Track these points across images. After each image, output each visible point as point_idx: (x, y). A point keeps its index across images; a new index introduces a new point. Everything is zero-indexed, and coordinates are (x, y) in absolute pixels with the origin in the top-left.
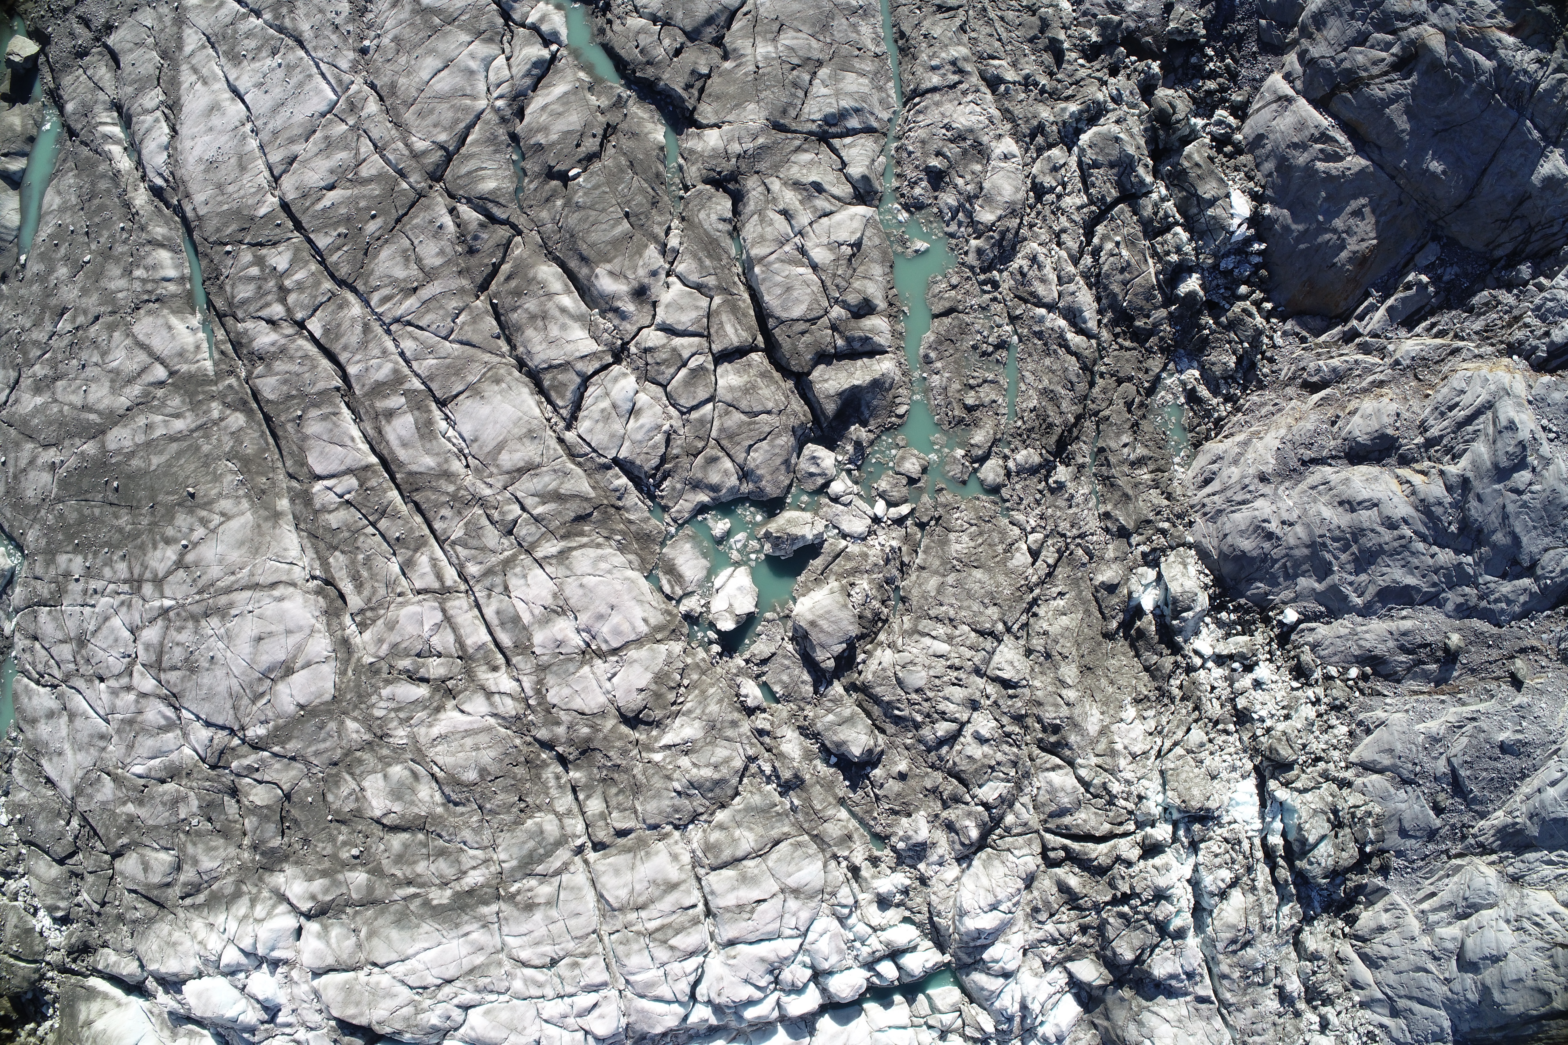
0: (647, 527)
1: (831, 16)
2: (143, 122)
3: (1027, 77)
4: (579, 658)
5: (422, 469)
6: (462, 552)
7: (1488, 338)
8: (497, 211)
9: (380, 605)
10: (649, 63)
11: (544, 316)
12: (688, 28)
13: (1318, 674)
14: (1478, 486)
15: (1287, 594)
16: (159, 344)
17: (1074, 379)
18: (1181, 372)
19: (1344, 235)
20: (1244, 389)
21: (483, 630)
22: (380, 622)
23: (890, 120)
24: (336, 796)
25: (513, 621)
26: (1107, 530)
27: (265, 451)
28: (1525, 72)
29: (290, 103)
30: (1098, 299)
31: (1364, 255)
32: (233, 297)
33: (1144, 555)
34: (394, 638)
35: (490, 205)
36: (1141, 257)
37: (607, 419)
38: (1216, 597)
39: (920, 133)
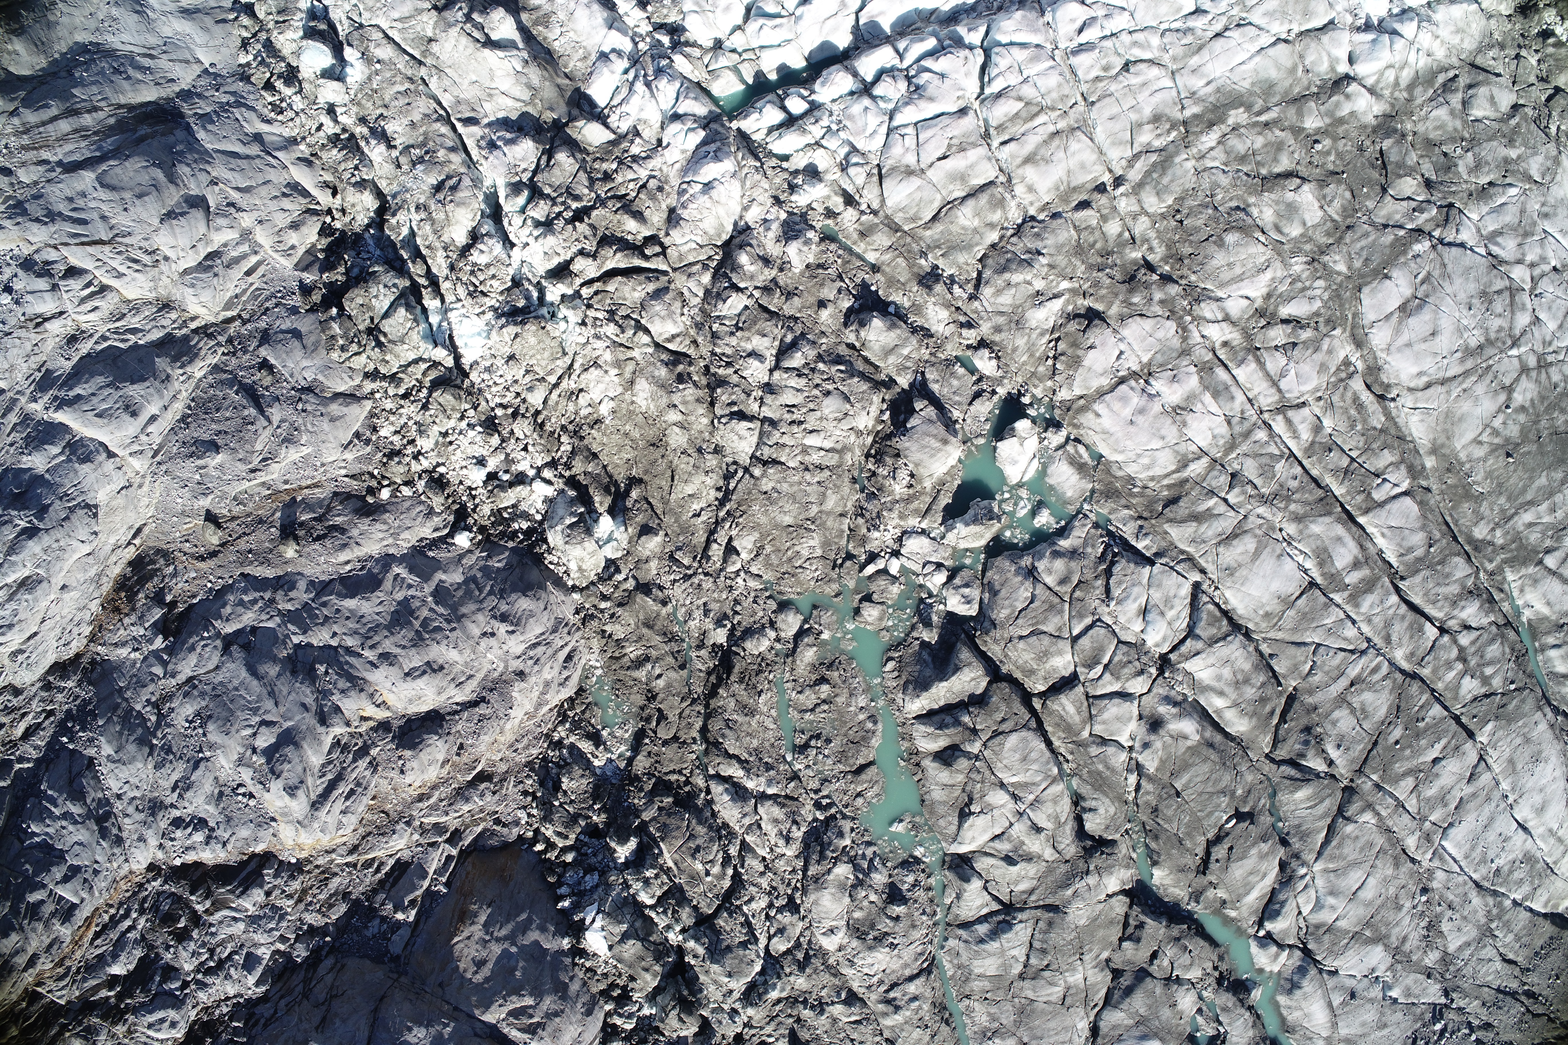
0: (1110, 505)
1: (1018, 1024)
3: (822, 1012)
4: (1154, 369)
5: (1321, 519)
6: (1272, 450)
8: (1292, 772)
9: (1335, 386)
10: (1178, 939)
11: (1237, 684)
12: (1148, 979)
13: (421, 485)
15: (468, 561)
16: (1556, 588)
17: (727, 732)
18: (612, 761)
19: (487, 938)
20: (544, 759)
21: (1241, 379)
22: (1333, 369)
23: (946, 939)
24: (1343, 197)
26: (661, 588)
27: (1453, 508)
29: (1479, 830)
30: (714, 815)
31: (462, 923)
32: (1502, 644)
33: (618, 570)
34: (1319, 357)
35: (1298, 775)
36: (682, 866)
37: (1167, 601)
38: (537, 542)
39: (918, 934)
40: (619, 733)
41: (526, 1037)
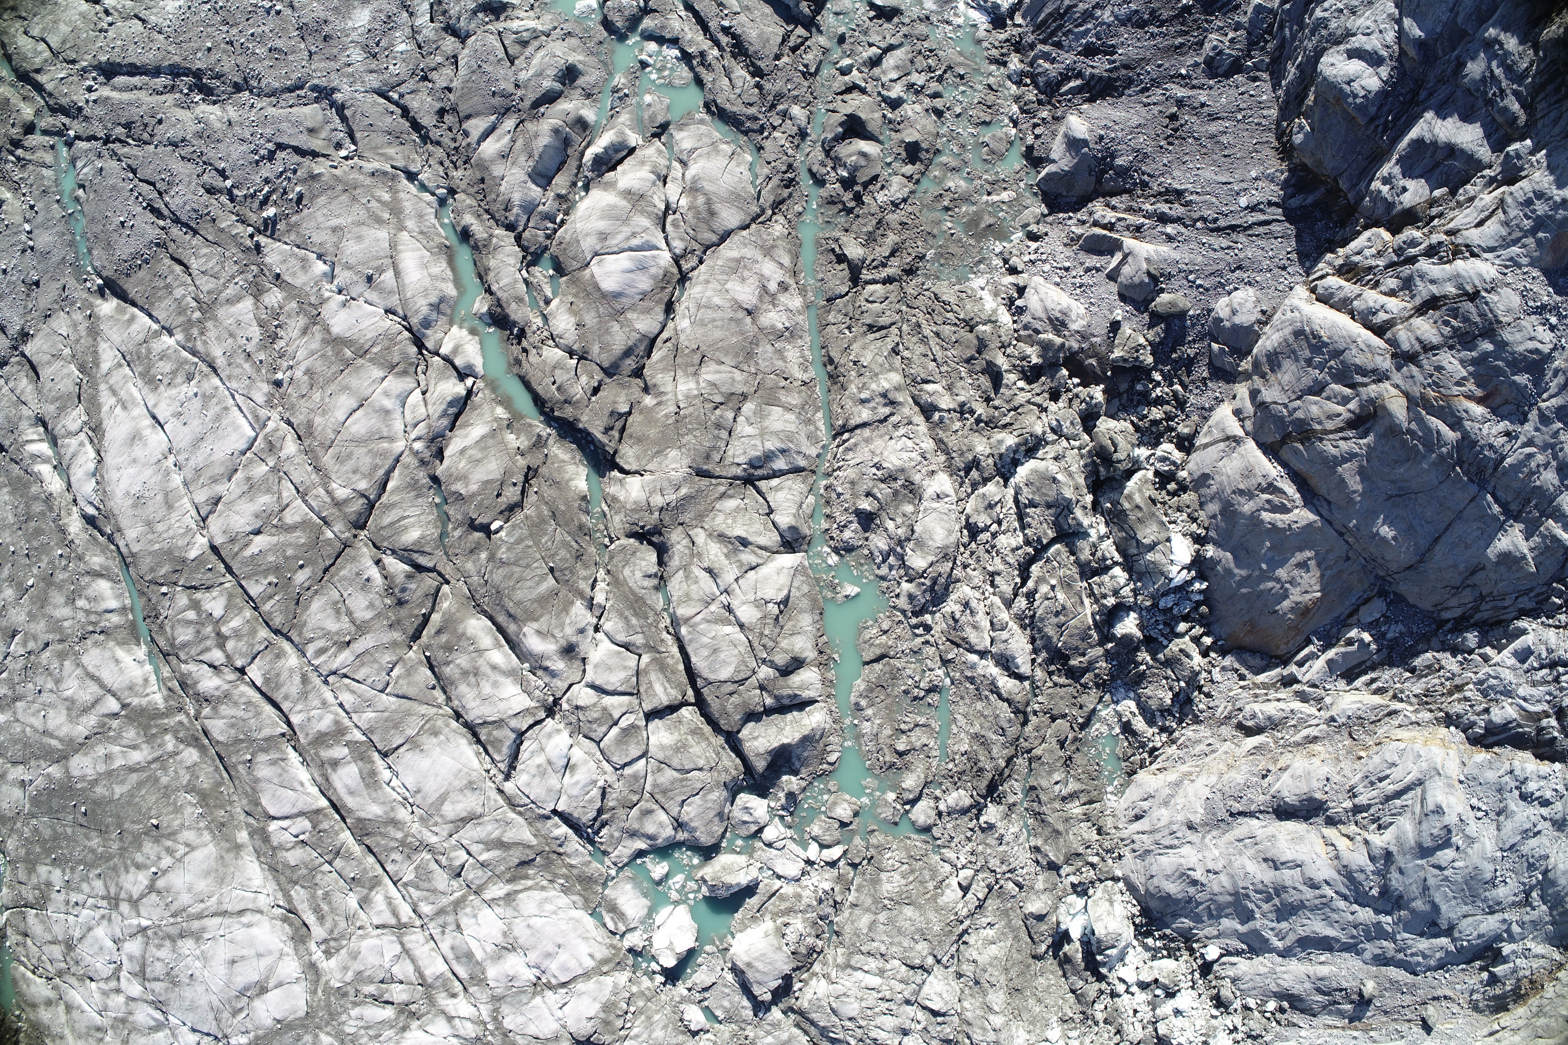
0: (589, 870)
1: (755, 342)
2: (68, 446)
3: (962, 405)
4: (530, 990)
5: (370, 817)
6: (415, 894)
7: (1427, 703)
8: (422, 560)
9: (342, 936)
10: (566, 402)
11: (476, 673)
12: (606, 365)
13: (1237, 1004)
14: (1400, 860)
15: (1211, 931)
16: (108, 675)
17: (1005, 725)
18: (1117, 703)
19: (1287, 586)
20: (1180, 722)
21: (440, 961)
22: (343, 952)
23: (818, 456)
25: (468, 956)
26: (1037, 862)
27: (220, 784)
28: (1491, 446)
29: (209, 438)
30: (1033, 641)
31: (1307, 608)
32: (174, 639)
33: (1073, 886)
34: (357, 966)
35: (415, 556)
36: (1077, 599)
37: (543, 774)
38: (1142, 926)
39: (849, 473)
40: (1104, 729)
41: (1279, 483)
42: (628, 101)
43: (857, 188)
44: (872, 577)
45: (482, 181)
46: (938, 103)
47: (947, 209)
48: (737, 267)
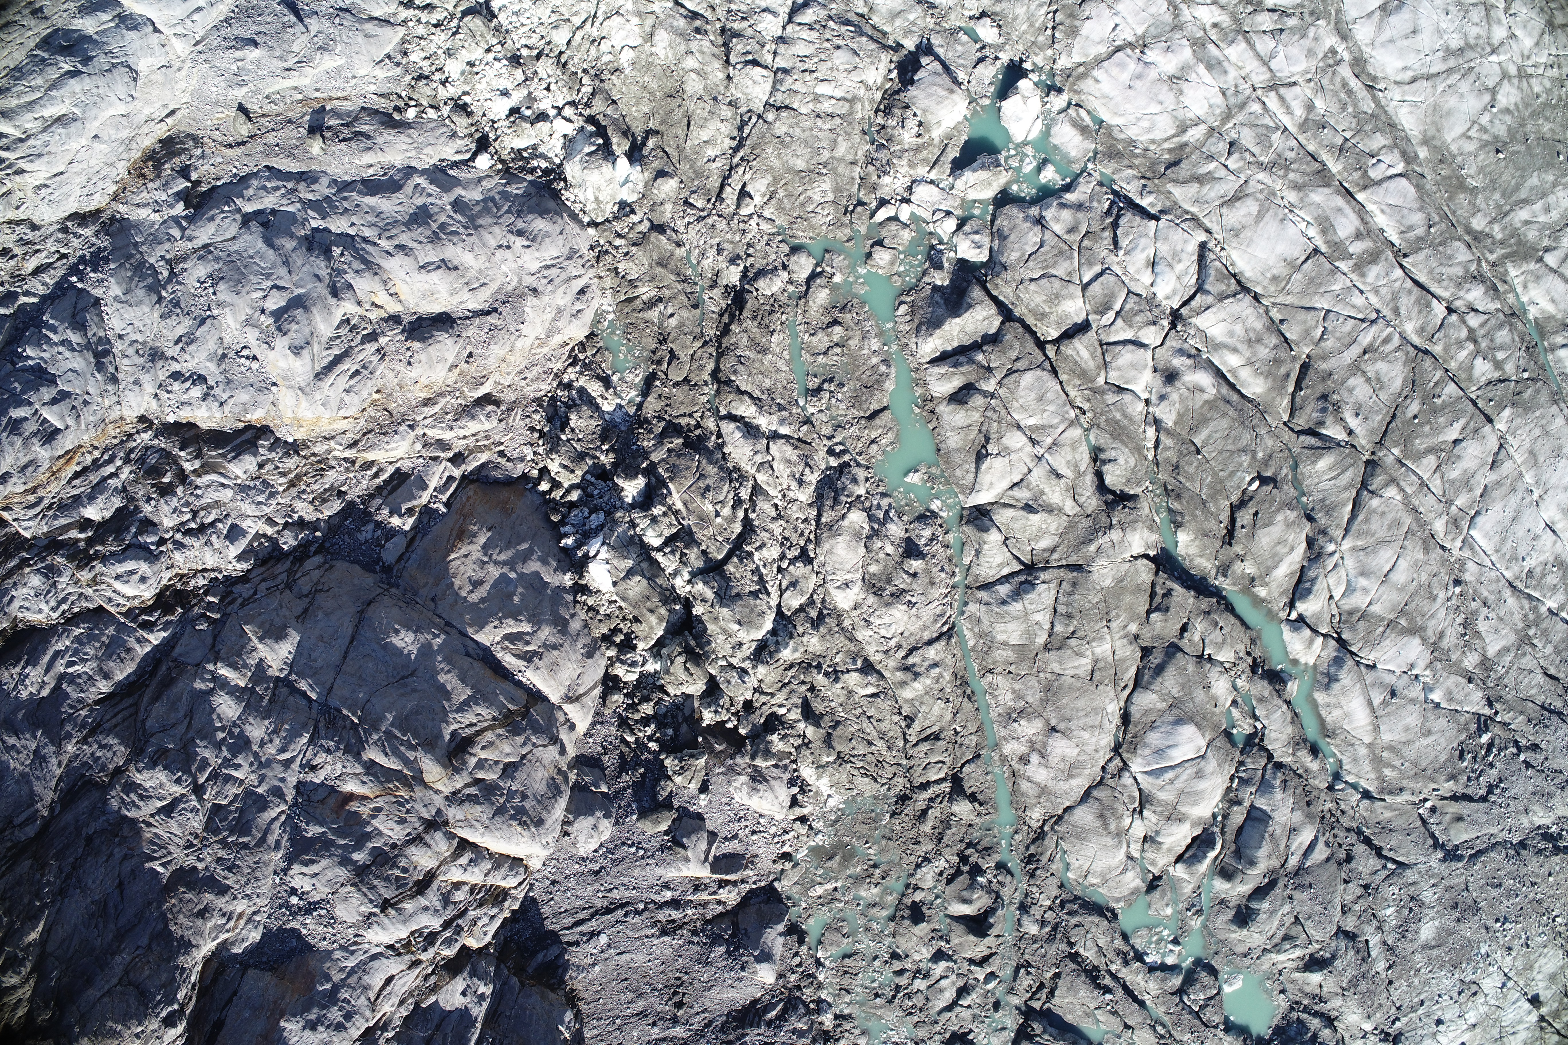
0: (1114, 165)
1: (1045, 702)
3: (837, 680)
4: (1147, 41)
5: (1319, 190)
6: (1267, 121)
7: (320, 462)
8: (1311, 441)
9: (1324, 70)
10: (1208, 613)
11: (1250, 342)
12: (1179, 655)
13: (446, 110)
14: (322, 289)
15: (488, 184)
16: (1559, 286)
17: (738, 367)
18: (621, 407)
19: (485, 559)
20: (553, 397)
21: (1233, 58)
22: (1320, 55)
23: (966, 604)
25: (1212, 66)
26: (676, 232)
27: (1449, 200)
28: (328, 752)
29: (1508, 521)
30: (725, 457)
31: (461, 540)
32: (1510, 332)
33: (633, 212)
34: (1306, 43)
35: (1318, 444)
36: (691, 507)
37: (1174, 254)
38: (555, 179)
39: (937, 593)
40: (629, 377)
41: (521, 663)
42: (1186, 905)
43: (967, 868)
44: (895, 494)
45: (1308, 804)
46: (897, 965)
47: (875, 866)
48: (1071, 770)
